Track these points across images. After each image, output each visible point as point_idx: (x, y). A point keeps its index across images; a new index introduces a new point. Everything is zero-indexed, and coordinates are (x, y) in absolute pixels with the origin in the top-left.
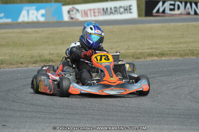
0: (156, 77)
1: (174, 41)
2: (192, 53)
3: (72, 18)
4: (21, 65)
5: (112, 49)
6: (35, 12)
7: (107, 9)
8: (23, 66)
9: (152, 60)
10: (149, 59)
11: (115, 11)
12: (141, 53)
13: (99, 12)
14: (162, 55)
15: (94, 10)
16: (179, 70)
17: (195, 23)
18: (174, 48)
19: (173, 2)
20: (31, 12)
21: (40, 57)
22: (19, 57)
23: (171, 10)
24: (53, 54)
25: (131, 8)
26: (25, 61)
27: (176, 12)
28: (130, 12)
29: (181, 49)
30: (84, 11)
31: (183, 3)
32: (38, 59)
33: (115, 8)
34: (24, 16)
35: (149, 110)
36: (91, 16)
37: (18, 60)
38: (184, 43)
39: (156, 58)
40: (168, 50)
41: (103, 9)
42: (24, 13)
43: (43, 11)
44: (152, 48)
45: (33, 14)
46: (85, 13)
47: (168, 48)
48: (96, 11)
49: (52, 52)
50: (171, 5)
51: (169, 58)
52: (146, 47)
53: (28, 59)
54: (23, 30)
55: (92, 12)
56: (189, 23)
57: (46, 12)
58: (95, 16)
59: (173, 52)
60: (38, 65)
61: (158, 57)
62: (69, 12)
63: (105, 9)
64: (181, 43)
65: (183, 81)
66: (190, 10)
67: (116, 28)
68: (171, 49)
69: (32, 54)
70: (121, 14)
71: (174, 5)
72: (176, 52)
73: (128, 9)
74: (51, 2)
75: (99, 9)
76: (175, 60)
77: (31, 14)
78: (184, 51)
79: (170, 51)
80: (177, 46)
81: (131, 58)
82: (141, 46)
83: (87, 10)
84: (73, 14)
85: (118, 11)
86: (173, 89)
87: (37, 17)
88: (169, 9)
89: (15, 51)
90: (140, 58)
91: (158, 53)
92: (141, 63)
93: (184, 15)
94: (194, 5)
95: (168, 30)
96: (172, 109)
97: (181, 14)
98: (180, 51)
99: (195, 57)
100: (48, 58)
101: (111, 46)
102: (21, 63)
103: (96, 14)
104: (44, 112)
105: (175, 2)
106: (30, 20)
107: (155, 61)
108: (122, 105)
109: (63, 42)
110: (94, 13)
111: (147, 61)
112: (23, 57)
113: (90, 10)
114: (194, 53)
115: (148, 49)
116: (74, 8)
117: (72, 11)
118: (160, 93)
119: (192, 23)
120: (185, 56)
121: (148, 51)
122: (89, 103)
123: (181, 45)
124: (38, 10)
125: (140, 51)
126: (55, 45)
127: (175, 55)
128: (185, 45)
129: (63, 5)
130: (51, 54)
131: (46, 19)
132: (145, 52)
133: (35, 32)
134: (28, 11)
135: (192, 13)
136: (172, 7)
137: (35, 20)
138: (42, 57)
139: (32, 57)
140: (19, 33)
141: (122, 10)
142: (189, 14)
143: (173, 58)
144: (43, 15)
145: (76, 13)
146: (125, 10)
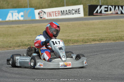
0: (98, 54)
1: (108, 31)
2: (121, 38)
3: (41, 18)
4: (9, 48)
5: (69, 37)
6: (17, 14)
7: (64, 11)
8: (11, 49)
9: (95, 44)
10: (93, 43)
11: (69, 12)
12: (88, 39)
13: (58, 14)
14: (102, 40)
15: (55, 12)
16: (113, 50)
17: (122, 20)
18: (109, 36)
19: (107, 6)
20: (14, 14)
21: (22, 42)
22: (8, 43)
23: (105, 11)
24: (30, 41)
25: (79, 10)
26: (12, 46)
27: (109, 12)
28: (79, 13)
29: (113, 36)
30: (49, 12)
31: (114, 7)
32: (21, 44)
33: (69, 10)
34: (10, 17)
35: (95, 75)
36: (53, 16)
37: (7, 45)
38: (115, 32)
39: (97, 42)
40: (105, 37)
41: (61, 11)
42: (10, 14)
43: (22, 14)
44: (94, 36)
45: (16, 15)
46: (50, 14)
47: (105, 36)
48: (57, 13)
49: (30, 39)
50: (105, 8)
51: (106, 42)
52: (91, 35)
53: (14, 44)
54: (10, 26)
55: (54, 13)
56: (118, 20)
57: (24, 14)
58: (56, 16)
59: (108, 38)
60: (21, 48)
61: (99, 41)
62: (39, 13)
63: (63, 11)
64: (113, 32)
65: (116, 56)
66: (118, 11)
67: (70, 23)
68: (107, 36)
69: (17, 41)
70: (73, 14)
71: (107, 8)
72: (111, 38)
73: (77, 11)
74: (27, 7)
75: (58, 11)
76: (110, 43)
77: (14, 15)
78: (115, 37)
79: (107, 37)
80: (111, 34)
81: (81, 42)
82: (88, 35)
83: (51, 12)
84: (42, 15)
85: (71, 12)
86: (110, 62)
87: (18, 17)
88: (104, 11)
89: (5, 39)
90: (87, 42)
91: (99, 39)
92: (88, 46)
93: (114, 14)
94: (120, 8)
95: (104, 24)
96: (110, 75)
97: (112, 14)
98: (113, 37)
99: (123, 41)
100: (27, 44)
101: (68, 35)
102: (10, 47)
103: (57, 15)
104: (27, 78)
105: (108, 6)
106: (14, 19)
107: (97, 44)
108: (77, 73)
109: (36, 33)
110: (56, 14)
111: (92, 44)
112: (11, 43)
113: (53, 12)
114: (122, 39)
115: (92, 36)
116: (42, 11)
117: (41, 13)
118: (101, 65)
119: (120, 20)
120: (116, 40)
121: (92, 38)
122: (55, 72)
123: (113, 34)
124: (19, 13)
125: (87, 38)
126: (31, 35)
127: (110, 40)
128: (117, 34)
129: (35, 9)
130: (29, 41)
131: (24, 18)
132: (90, 39)
133: (18, 26)
134: (12, 14)
135: (120, 13)
136: (106, 9)
137: (17, 19)
138: (23, 43)
139: (17, 43)
140: (7, 28)
141: (73, 12)
142: (117, 13)
143: (109, 42)
144: (22, 16)
145: (43, 14)
146: (75, 12)
